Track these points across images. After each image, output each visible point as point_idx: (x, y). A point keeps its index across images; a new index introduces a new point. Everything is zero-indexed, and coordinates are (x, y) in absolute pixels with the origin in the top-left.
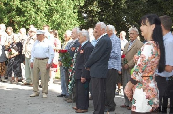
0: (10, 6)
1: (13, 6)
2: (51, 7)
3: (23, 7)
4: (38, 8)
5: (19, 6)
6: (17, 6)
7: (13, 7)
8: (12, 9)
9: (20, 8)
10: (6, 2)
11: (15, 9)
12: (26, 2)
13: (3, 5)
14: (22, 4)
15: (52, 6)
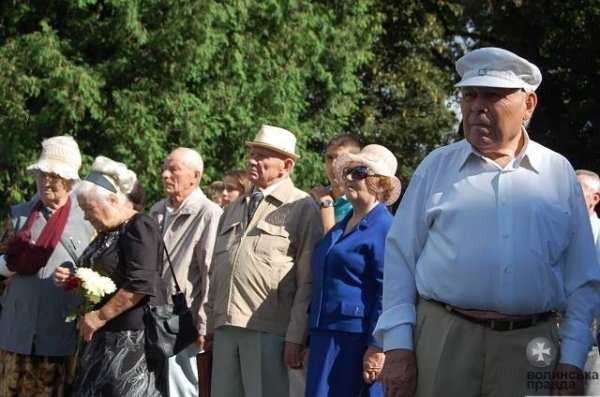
0: (56, 110)
1: (69, 108)
2: (229, 128)
3: (110, 118)
4: (173, 127)
5: (96, 114)
6: (87, 111)
7: (69, 113)
8: (62, 122)
9: (96, 124)
10: (38, 90)
11: (76, 127)
12: (131, 93)
13: (20, 107)
14: (112, 103)
15: (233, 123)
